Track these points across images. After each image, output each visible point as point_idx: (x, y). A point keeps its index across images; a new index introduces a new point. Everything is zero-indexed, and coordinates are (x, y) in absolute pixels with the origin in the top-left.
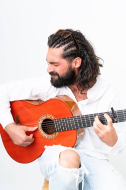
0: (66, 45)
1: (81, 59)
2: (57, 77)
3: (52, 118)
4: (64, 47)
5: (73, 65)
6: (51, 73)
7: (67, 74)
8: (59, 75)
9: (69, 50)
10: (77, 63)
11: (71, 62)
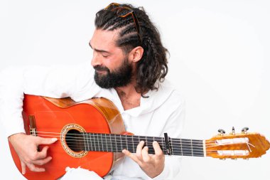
0: (124, 28)
1: (143, 50)
2: (105, 73)
3: (81, 130)
4: (119, 30)
5: (131, 57)
6: (97, 67)
7: (121, 69)
8: (109, 71)
9: (127, 35)
10: (137, 54)
11: (128, 52)
